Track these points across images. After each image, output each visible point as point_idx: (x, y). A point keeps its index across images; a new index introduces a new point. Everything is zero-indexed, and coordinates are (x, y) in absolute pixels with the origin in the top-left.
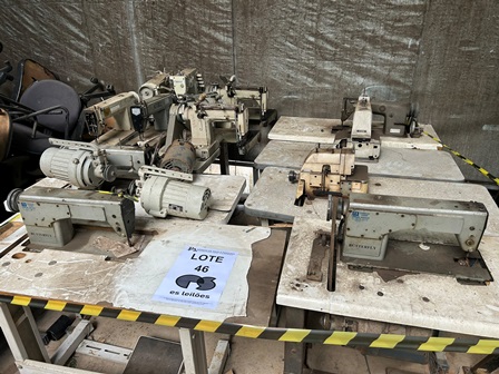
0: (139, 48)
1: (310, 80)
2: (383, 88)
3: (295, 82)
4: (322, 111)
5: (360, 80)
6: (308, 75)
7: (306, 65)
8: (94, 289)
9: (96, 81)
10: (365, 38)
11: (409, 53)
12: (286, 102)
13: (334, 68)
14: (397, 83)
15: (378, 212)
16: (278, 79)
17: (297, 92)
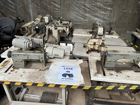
0: (32, 8)
1: (82, 18)
2: (102, 21)
3: (78, 19)
4: (85, 27)
5: (96, 19)
6: (82, 17)
7: (81, 14)
8: (40, 79)
9: (18, 18)
10: (97, 7)
11: (109, 12)
12: (75, 25)
13: (89, 15)
14: (106, 20)
15: (115, 55)
16: (73, 18)
17: (79, 22)
